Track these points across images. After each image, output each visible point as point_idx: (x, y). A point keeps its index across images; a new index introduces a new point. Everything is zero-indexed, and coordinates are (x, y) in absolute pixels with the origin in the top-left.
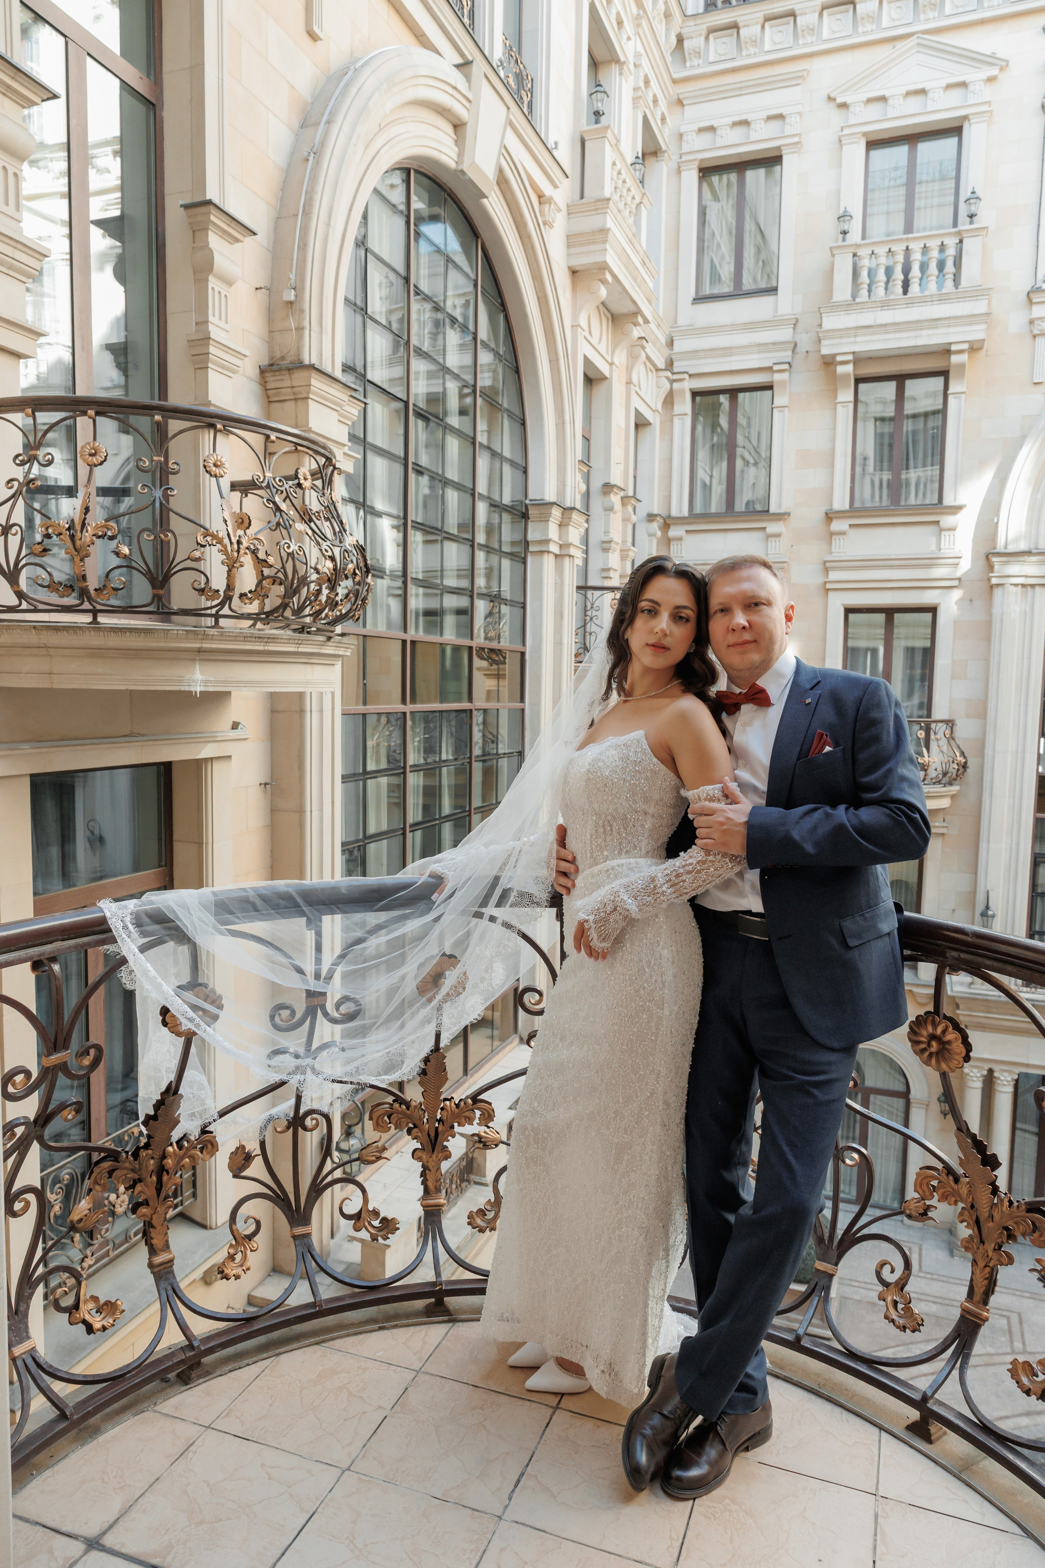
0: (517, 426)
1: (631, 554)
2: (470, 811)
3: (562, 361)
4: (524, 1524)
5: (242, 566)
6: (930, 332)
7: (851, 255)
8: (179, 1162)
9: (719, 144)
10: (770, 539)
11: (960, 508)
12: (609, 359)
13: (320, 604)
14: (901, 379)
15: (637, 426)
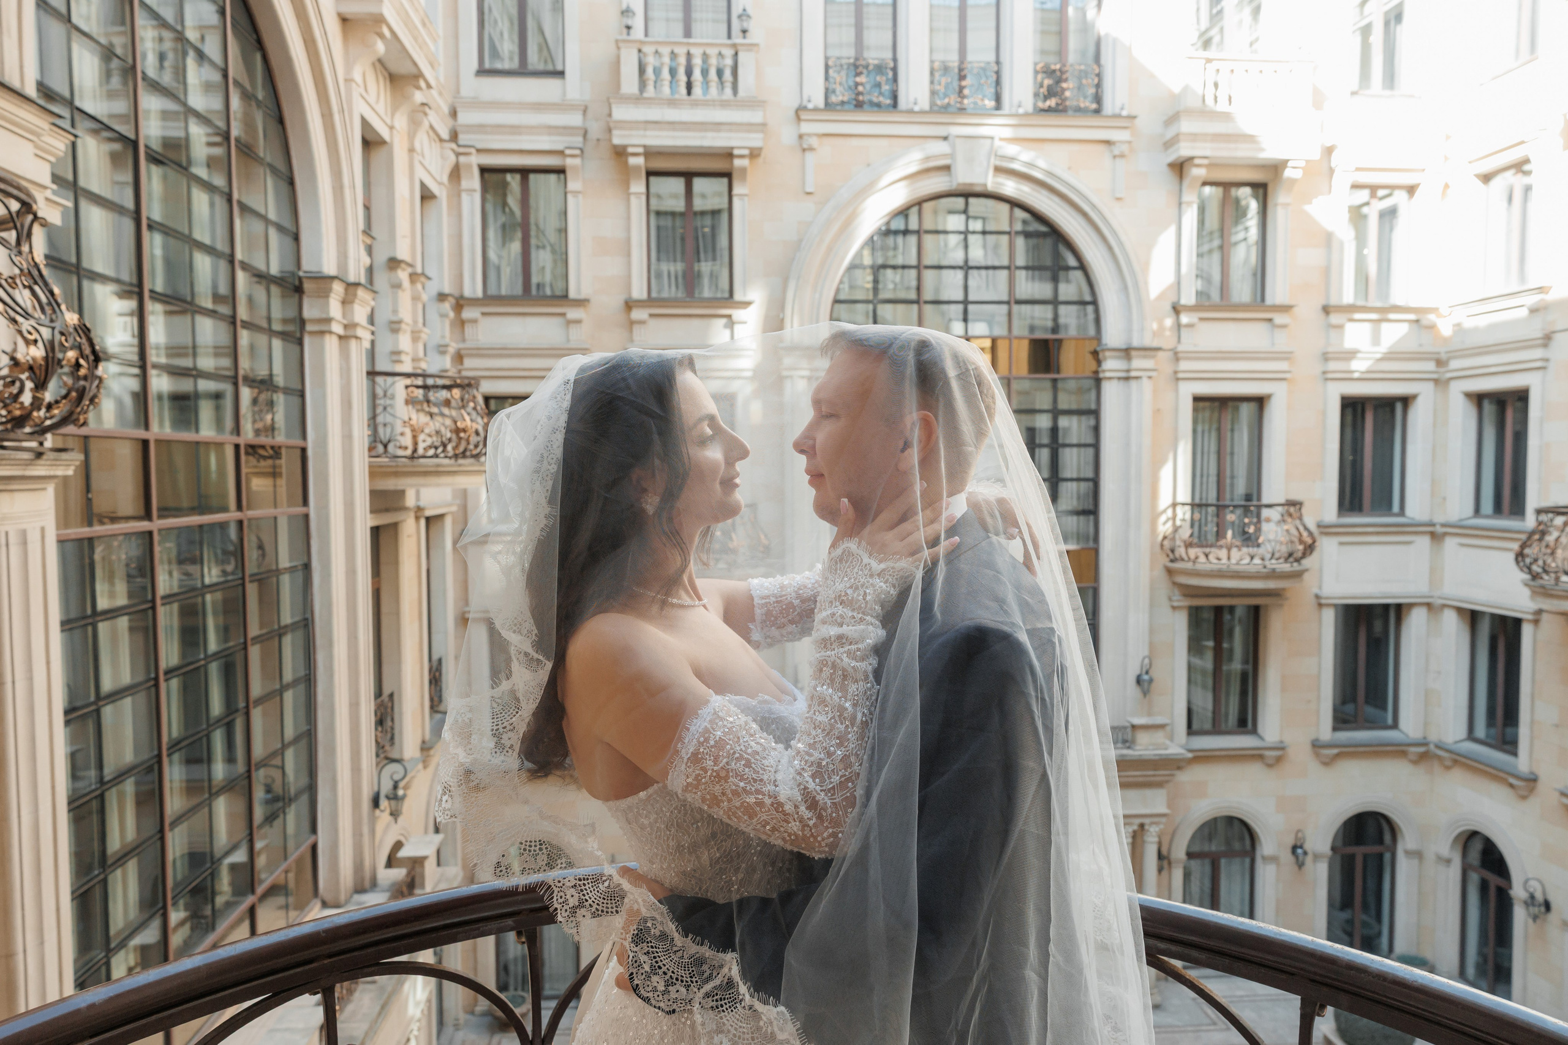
0: (284, 187)
1: (424, 336)
3: (336, 117)
6: (714, 134)
7: (635, 52)
10: (571, 326)
11: (748, 303)
12: (389, 121)
15: (422, 198)
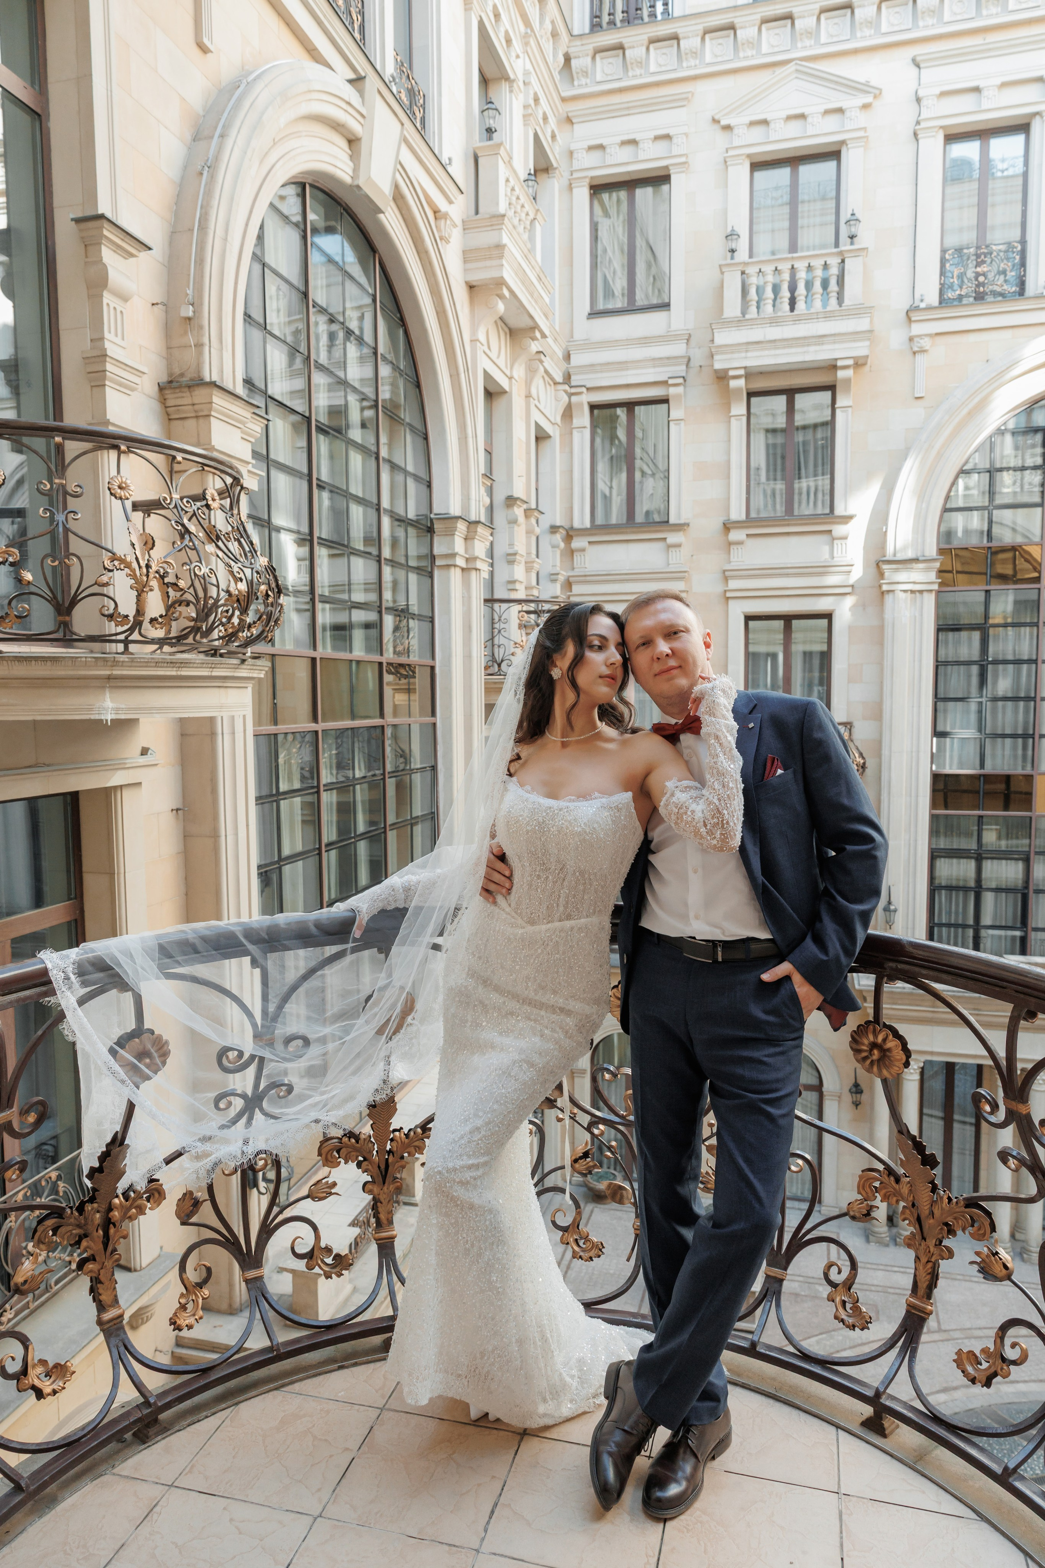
0: (420, 441)
1: (537, 566)
2: (385, 827)
3: (462, 376)
4: (502, 1555)
5: (151, 590)
6: (817, 348)
7: (739, 273)
8: (125, 1214)
9: (608, 162)
10: (672, 549)
11: (850, 517)
12: (508, 373)
13: (233, 627)
14: (790, 393)
15: (537, 439)
